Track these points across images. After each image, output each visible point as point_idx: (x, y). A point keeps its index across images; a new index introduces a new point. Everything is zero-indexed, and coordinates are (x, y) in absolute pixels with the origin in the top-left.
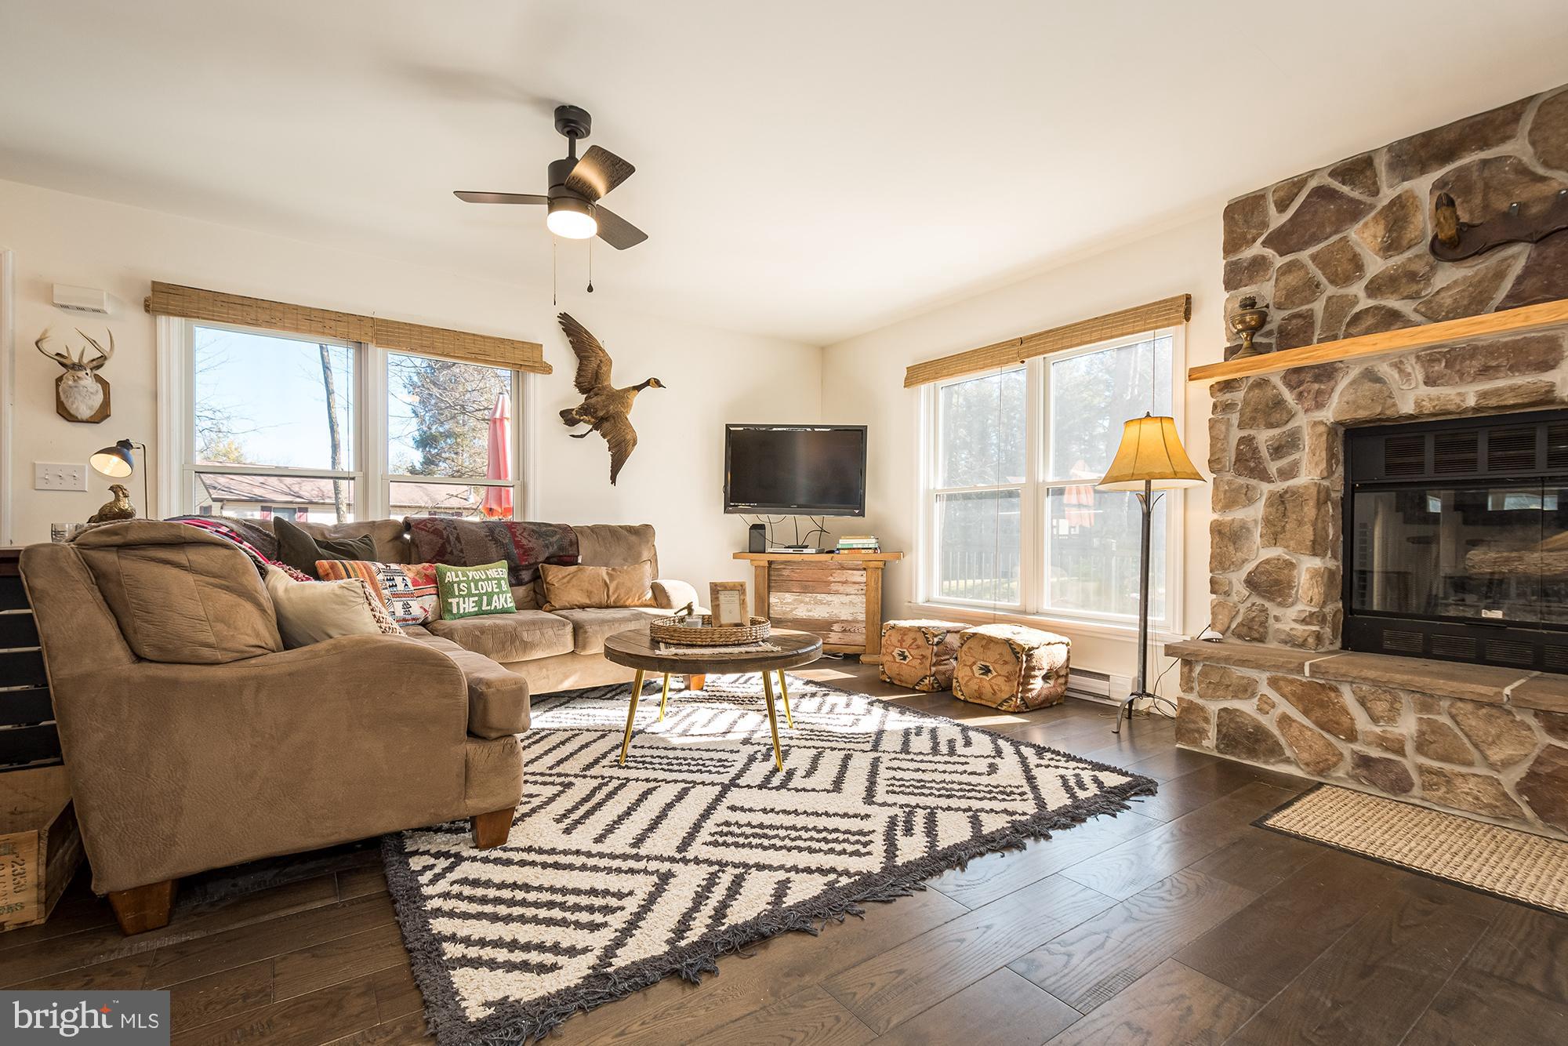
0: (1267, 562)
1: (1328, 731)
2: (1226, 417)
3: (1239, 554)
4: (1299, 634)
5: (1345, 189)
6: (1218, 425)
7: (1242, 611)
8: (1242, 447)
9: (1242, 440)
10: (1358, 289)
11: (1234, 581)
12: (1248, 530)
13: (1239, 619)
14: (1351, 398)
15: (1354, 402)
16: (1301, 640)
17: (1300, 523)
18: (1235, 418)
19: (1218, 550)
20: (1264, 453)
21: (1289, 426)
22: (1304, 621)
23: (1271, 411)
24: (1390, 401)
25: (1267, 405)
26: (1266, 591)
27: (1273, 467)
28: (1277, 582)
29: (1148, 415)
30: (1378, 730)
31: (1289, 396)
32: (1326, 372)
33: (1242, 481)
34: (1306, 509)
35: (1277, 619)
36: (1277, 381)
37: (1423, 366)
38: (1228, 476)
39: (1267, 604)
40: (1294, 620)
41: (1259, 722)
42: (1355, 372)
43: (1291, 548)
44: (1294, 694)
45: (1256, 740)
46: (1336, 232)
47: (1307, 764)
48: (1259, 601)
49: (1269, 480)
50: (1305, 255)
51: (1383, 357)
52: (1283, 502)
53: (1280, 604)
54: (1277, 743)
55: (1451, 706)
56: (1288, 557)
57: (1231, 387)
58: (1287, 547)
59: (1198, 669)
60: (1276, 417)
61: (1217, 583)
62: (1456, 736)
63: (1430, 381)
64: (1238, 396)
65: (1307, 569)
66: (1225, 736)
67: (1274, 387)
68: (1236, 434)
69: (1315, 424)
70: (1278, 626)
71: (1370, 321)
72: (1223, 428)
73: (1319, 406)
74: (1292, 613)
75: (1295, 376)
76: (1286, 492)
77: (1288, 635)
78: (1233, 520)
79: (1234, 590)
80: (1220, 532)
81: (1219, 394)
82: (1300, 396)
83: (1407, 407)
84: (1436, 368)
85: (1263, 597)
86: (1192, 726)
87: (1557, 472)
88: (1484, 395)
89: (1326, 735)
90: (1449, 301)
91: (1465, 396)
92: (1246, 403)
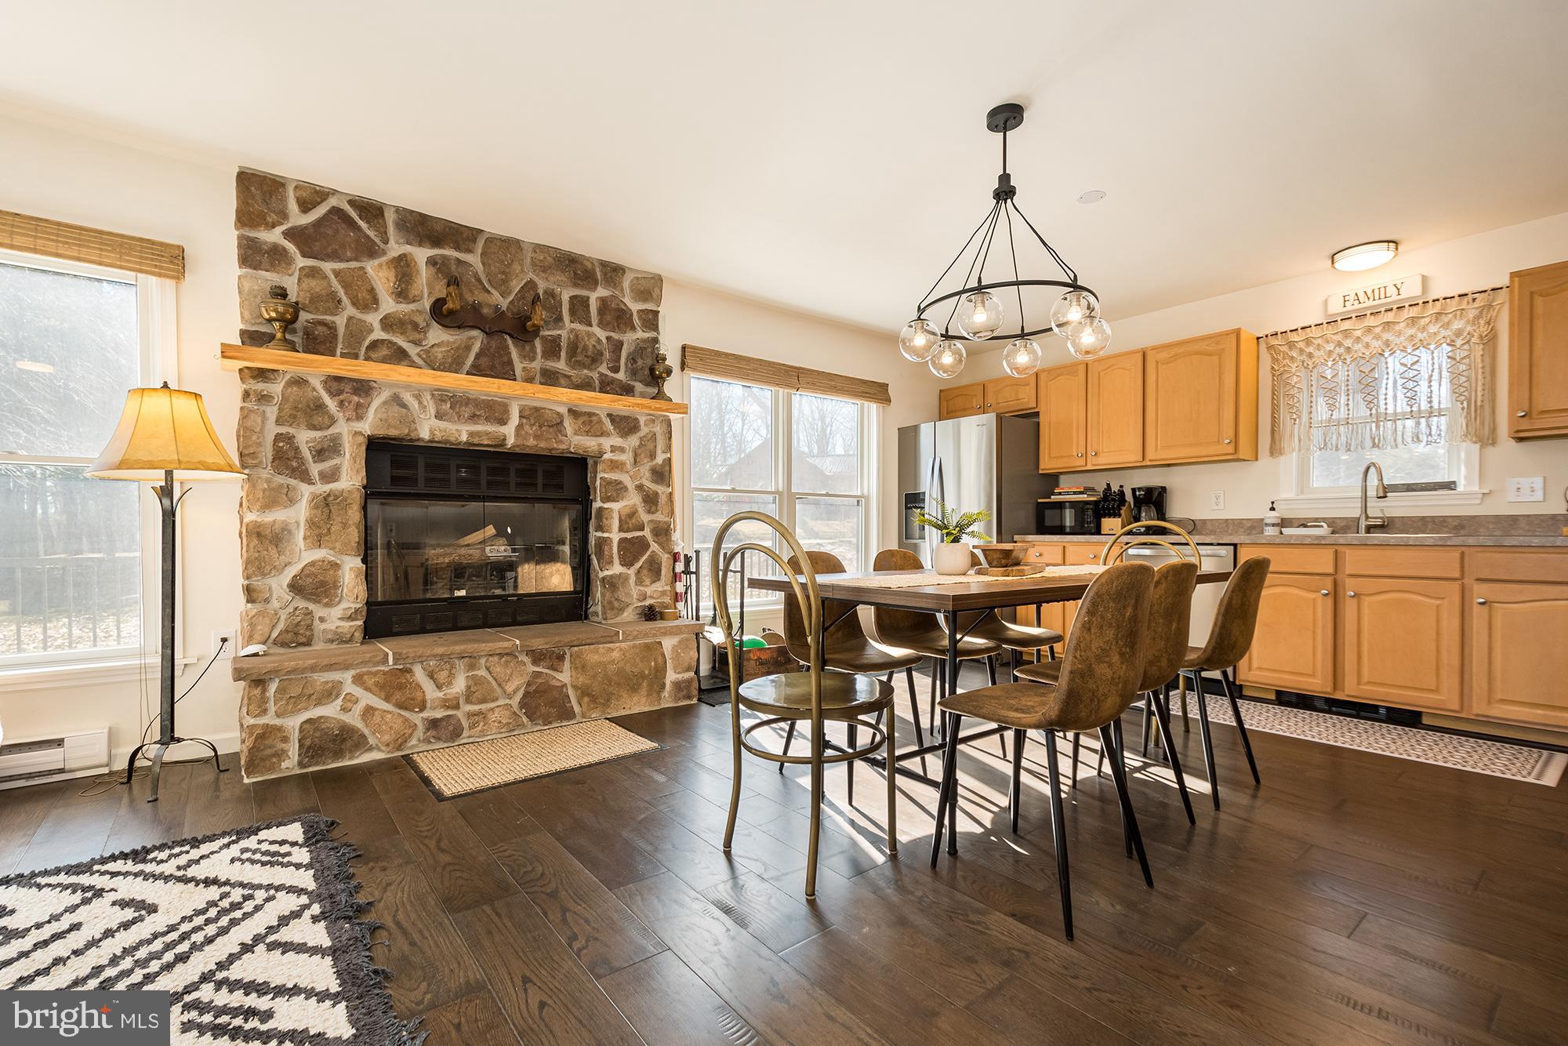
0: (312, 564)
1: (406, 709)
2: (262, 408)
3: (282, 558)
4: (346, 631)
5: (362, 224)
6: (253, 416)
7: (283, 618)
8: (281, 444)
9: (279, 437)
10: (373, 319)
11: (274, 586)
12: (290, 532)
13: (281, 626)
14: (384, 416)
15: (386, 420)
16: (348, 636)
17: (345, 525)
18: (272, 412)
19: (257, 555)
20: (306, 454)
21: (331, 431)
22: (350, 618)
23: (313, 413)
24: (413, 426)
25: (309, 406)
26: (311, 594)
27: (315, 469)
28: (323, 584)
29: (165, 386)
30: (441, 695)
31: (331, 404)
32: (363, 388)
33: (281, 480)
34: (350, 512)
35: (322, 619)
36: (317, 383)
37: (435, 403)
38: (266, 473)
39: (311, 606)
40: (339, 619)
41: (344, 722)
42: (385, 395)
43: (337, 550)
44: (377, 684)
45: (345, 739)
46: (356, 259)
47: (388, 745)
48: (302, 604)
49: (310, 482)
50: (328, 267)
51: (407, 387)
52: (327, 505)
53: (327, 605)
54: (363, 736)
55: (487, 661)
56: (333, 559)
57: (266, 377)
58: (333, 549)
59: (273, 687)
60: (318, 419)
61: (254, 590)
62: (489, 682)
63: (439, 416)
64: (276, 388)
65: (351, 569)
66: (309, 748)
67: (314, 389)
68: (272, 430)
69: (357, 433)
70: (323, 626)
71: (384, 351)
72: (259, 420)
73: (359, 418)
74: (336, 612)
75: (335, 384)
76: (329, 495)
77: (336, 633)
78: (274, 521)
79: (275, 596)
80: (259, 535)
81: (251, 381)
82: (341, 404)
83: (425, 434)
84: (444, 407)
85: (309, 600)
86: (269, 752)
87: (492, 493)
88: (471, 434)
89: (403, 713)
90: (440, 356)
91: (461, 432)
92: (285, 398)
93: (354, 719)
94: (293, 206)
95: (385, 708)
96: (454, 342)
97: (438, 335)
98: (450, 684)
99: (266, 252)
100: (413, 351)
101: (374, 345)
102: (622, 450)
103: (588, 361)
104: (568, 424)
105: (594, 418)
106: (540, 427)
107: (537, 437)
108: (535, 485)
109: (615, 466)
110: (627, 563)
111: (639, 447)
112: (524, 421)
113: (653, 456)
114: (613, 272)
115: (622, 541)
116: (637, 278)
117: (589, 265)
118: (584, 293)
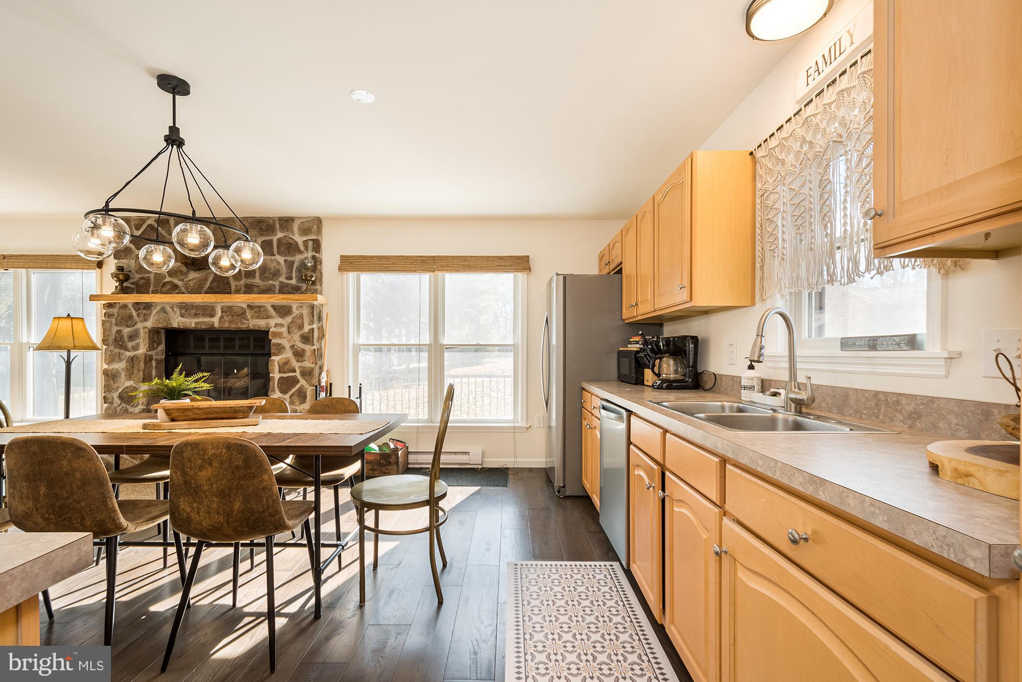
0: (127, 387)
1: (134, 459)
2: (110, 320)
3: (115, 384)
6: (106, 324)
7: (118, 410)
8: (117, 335)
9: (117, 332)
10: (165, 272)
11: (114, 397)
12: (120, 373)
14: (157, 318)
15: (158, 320)
17: (139, 370)
18: (114, 321)
19: (107, 383)
20: (126, 339)
21: (136, 327)
23: (127, 320)
24: (169, 322)
25: (127, 317)
26: (126, 401)
27: (130, 345)
28: (131, 396)
29: (69, 316)
31: (134, 314)
32: (148, 306)
33: (117, 350)
34: (141, 365)
35: (131, 412)
36: (130, 306)
37: (179, 309)
38: (112, 348)
39: (128, 407)
42: (158, 308)
43: (136, 381)
48: (125, 405)
49: (128, 351)
51: (168, 303)
52: (132, 361)
53: (132, 406)
56: (135, 385)
57: (112, 306)
60: (130, 323)
61: (107, 399)
63: (182, 316)
64: (115, 311)
67: (129, 309)
68: (114, 329)
69: (144, 328)
71: (168, 287)
72: (108, 325)
73: (146, 320)
75: (137, 306)
76: (134, 356)
78: (113, 369)
79: (115, 401)
80: (108, 374)
81: (106, 309)
82: (138, 315)
83: (175, 325)
84: (183, 311)
85: (126, 403)
87: (227, 352)
88: (196, 323)
90: (192, 285)
91: (191, 323)
92: (118, 315)
96: (200, 277)
97: (192, 275)
99: (123, 251)
100: (180, 285)
101: (165, 284)
102: (282, 325)
103: (271, 276)
104: (249, 314)
105: (262, 309)
106: (232, 316)
107: (230, 322)
108: (234, 347)
109: (279, 335)
110: (284, 391)
111: (291, 323)
112: (224, 314)
113: (301, 327)
114: (286, 222)
115: (281, 378)
116: (303, 222)
117: (271, 222)
118: (269, 238)
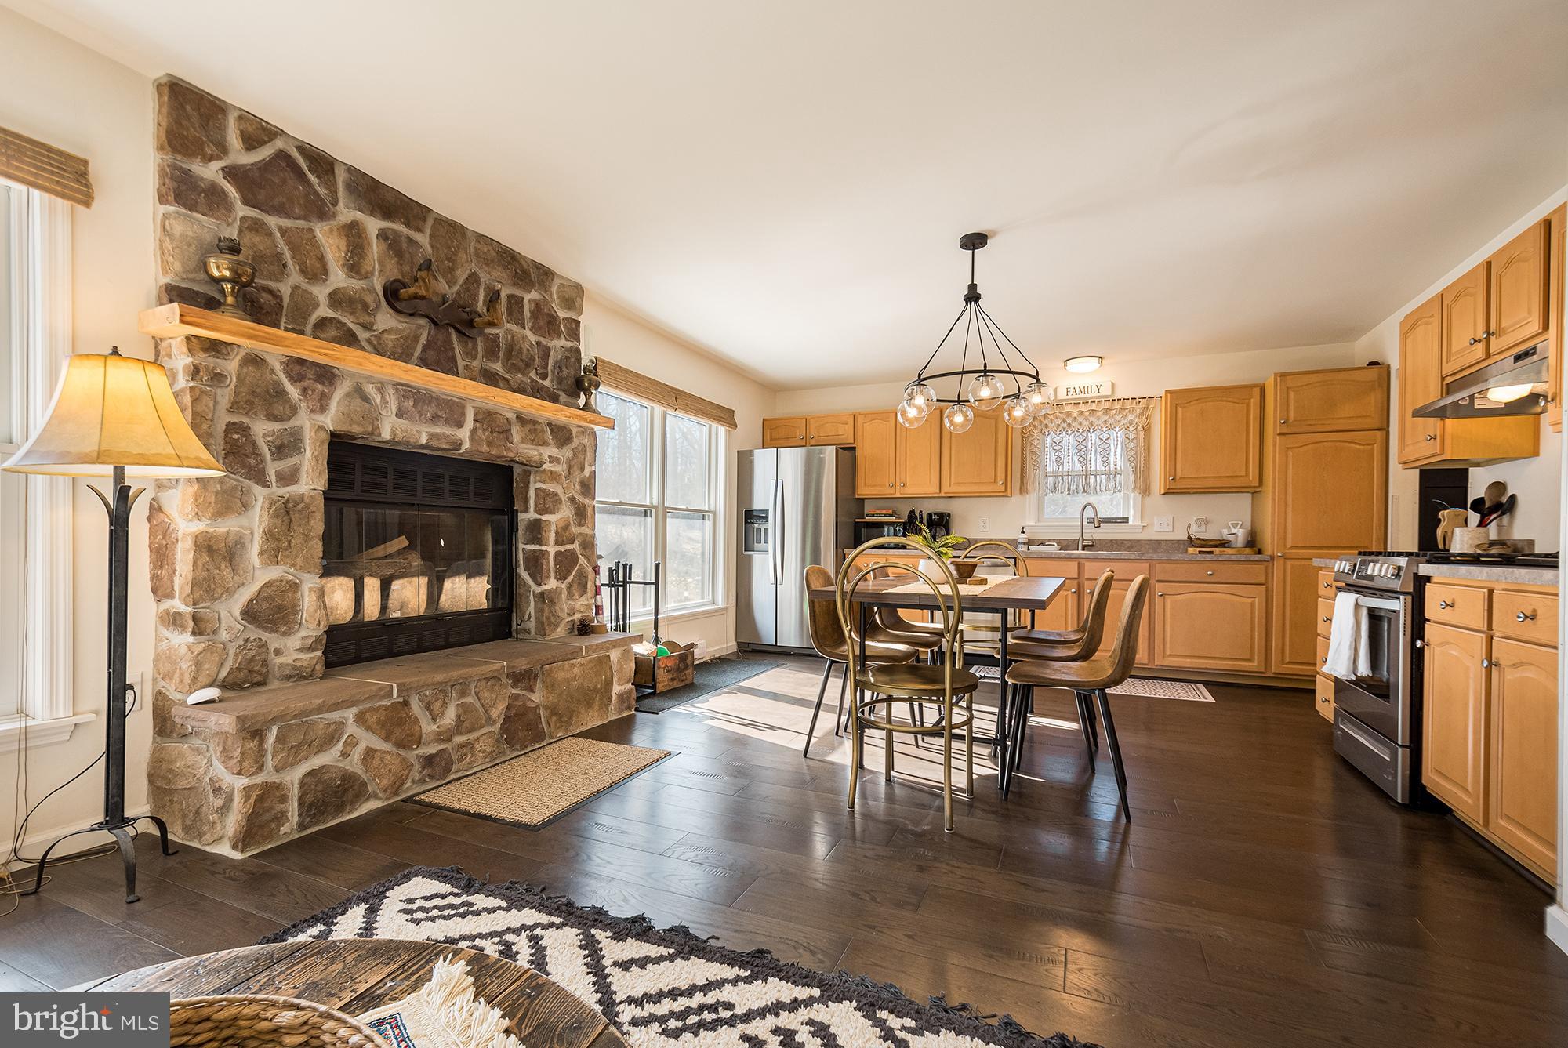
0: (270, 585)
1: (404, 747)
2: (214, 390)
3: (237, 578)
4: (305, 664)
5: (312, 177)
6: (205, 399)
7: (232, 652)
8: (235, 436)
9: (231, 427)
10: (321, 293)
11: (223, 614)
12: (244, 546)
13: (229, 664)
14: (347, 410)
15: (348, 415)
16: (309, 670)
17: (307, 538)
18: (225, 396)
19: (205, 574)
20: (264, 449)
21: (292, 424)
22: (311, 649)
23: (272, 401)
24: (376, 423)
25: (268, 391)
26: (267, 621)
27: (272, 469)
28: (281, 608)
29: (115, 352)
30: (435, 727)
31: (293, 392)
32: (327, 375)
33: (235, 481)
34: (312, 522)
35: (277, 652)
36: (275, 365)
37: (398, 398)
39: (265, 636)
40: (296, 650)
41: (345, 770)
42: (348, 385)
43: (298, 567)
44: (378, 722)
45: (347, 789)
46: (305, 218)
47: (385, 791)
48: (255, 634)
49: (265, 484)
50: (273, 221)
51: (370, 379)
52: (288, 512)
53: (284, 634)
54: (364, 784)
55: (476, 686)
56: (291, 578)
57: (218, 352)
58: (294, 565)
59: (271, 738)
60: (278, 409)
61: (201, 619)
62: (477, 709)
63: (400, 414)
64: (231, 366)
65: (310, 589)
66: (311, 805)
67: (273, 372)
68: (224, 418)
69: (321, 428)
70: (278, 660)
71: (334, 331)
72: (211, 404)
73: (323, 410)
74: (294, 642)
75: (298, 367)
76: (288, 501)
77: (294, 667)
78: (228, 532)
79: (223, 625)
80: (210, 550)
81: (203, 355)
82: (304, 392)
83: (386, 435)
84: (406, 404)
85: (265, 629)
86: (268, 816)
87: (427, 501)
88: (431, 436)
89: (401, 752)
90: (390, 344)
91: (421, 434)
92: (240, 380)
93: (354, 764)
94: (234, 139)
95: (383, 748)
96: (404, 330)
97: (386, 320)
98: (443, 714)
99: (204, 191)
100: (362, 335)
101: (322, 323)
102: (558, 461)
103: (522, 365)
104: (516, 433)
105: (538, 427)
106: (492, 432)
107: (490, 444)
108: (467, 494)
109: (554, 477)
110: (561, 577)
111: (573, 459)
112: (478, 425)
113: (582, 469)
114: (542, 275)
115: (558, 554)
116: (564, 285)
117: (525, 265)
118: (519, 292)
